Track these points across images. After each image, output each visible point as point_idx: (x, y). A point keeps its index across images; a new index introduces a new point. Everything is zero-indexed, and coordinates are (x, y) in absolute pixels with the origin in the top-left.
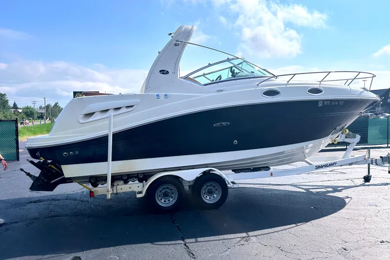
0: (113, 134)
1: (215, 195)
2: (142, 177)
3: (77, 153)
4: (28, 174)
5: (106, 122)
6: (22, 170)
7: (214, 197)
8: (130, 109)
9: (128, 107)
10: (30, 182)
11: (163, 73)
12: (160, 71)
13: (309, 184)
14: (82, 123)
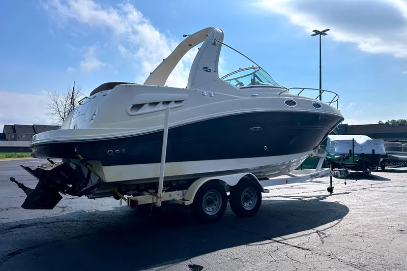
0: (169, 130)
1: (251, 202)
2: (174, 185)
3: (124, 150)
4: (21, 186)
5: (162, 115)
6: (12, 179)
7: (250, 204)
8: (179, 105)
9: (176, 102)
10: (23, 197)
11: (206, 71)
12: (204, 68)
13: (297, 195)
14: (132, 115)
